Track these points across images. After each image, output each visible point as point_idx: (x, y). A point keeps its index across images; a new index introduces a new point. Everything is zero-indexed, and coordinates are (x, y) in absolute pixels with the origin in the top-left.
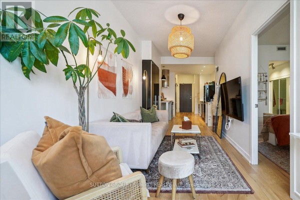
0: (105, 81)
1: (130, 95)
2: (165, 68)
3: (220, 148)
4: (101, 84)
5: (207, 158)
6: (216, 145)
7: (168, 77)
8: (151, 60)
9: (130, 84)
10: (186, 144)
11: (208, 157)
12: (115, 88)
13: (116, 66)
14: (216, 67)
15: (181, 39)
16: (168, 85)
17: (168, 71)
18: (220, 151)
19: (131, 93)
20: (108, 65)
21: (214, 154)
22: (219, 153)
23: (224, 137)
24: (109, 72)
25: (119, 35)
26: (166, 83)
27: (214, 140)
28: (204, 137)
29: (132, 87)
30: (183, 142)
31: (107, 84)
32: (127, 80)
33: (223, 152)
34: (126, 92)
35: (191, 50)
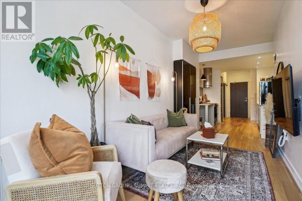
0: (127, 85)
1: (157, 98)
2: (205, 67)
3: (264, 171)
4: (122, 88)
5: (233, 180)
6: (260, 166)
7: (211, 77)
8: (182, 60)
9: (157, 87)
10: (208, 156)
11: (237, 178)
12: (139, 92)
13: (139, 70)
14: (274, 55)
15: (205, 29)
16: (211, 86)
17: (211, 69)
18: (260, 176)
19: (159, 96)
20: (130, 71)
21: (249, 177)
22: (256, 178)
23: (280, 156)
24: (131, 77)
25: (118, 41)
26: (208, 84)
27: (260, 157)
28: (246, 152)
29: (159, 89)
30: (205, 152)
31: (129, 88)
32: (153, 83)
33: (265, 177)
34: (151, 95)
35: (218, 40)
